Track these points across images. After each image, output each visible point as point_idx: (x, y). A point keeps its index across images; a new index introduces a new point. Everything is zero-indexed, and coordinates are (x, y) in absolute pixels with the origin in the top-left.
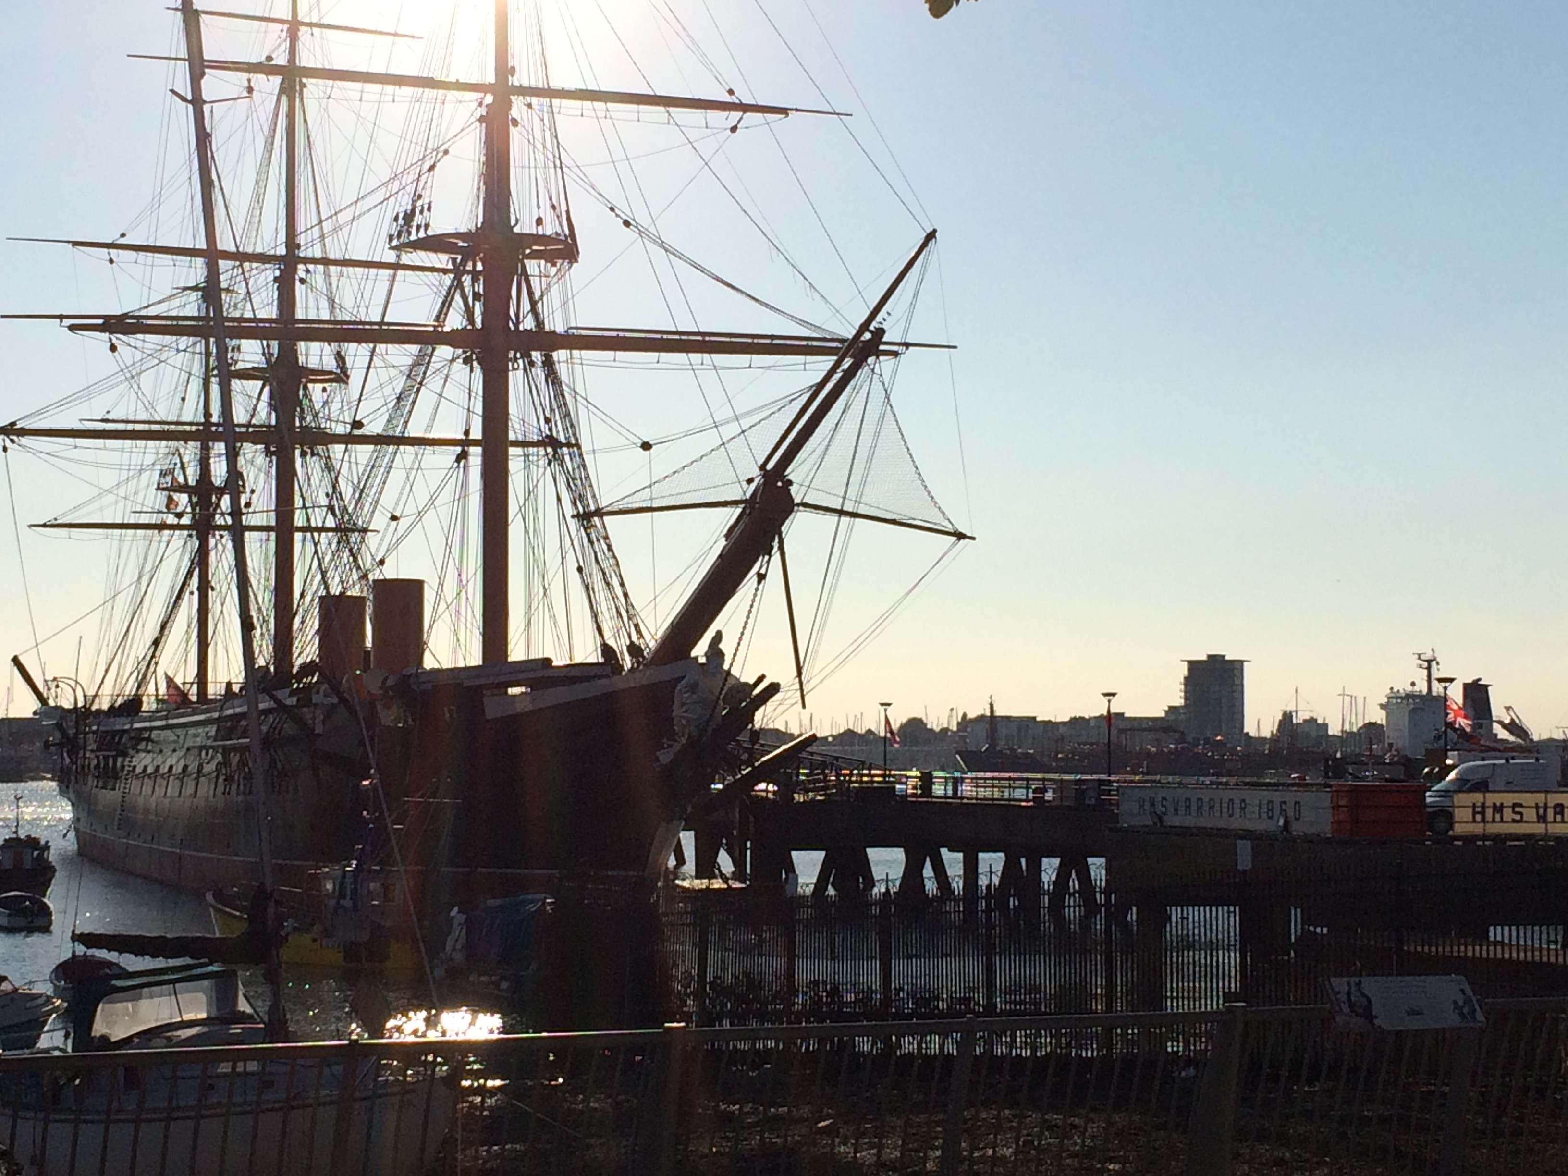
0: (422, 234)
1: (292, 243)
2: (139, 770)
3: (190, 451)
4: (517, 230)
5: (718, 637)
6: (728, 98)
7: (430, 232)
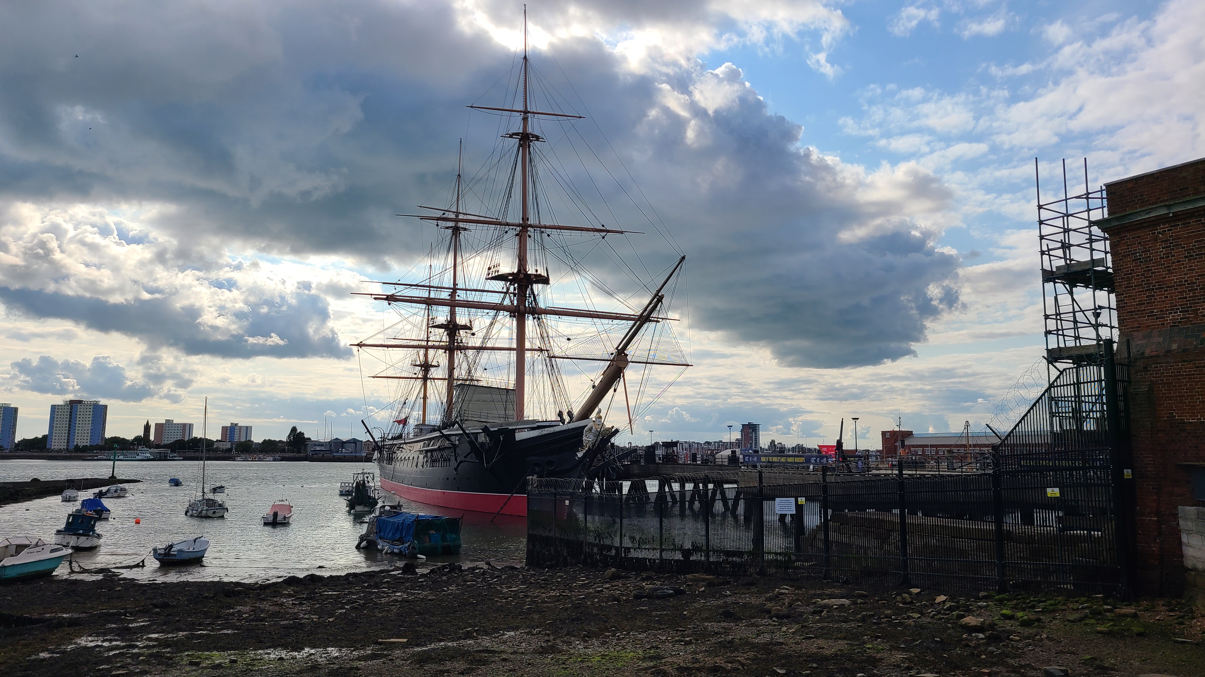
0: (496, 274)
1: (455, 284)
2: (399, 458)
3: (422, 352)
4: (528, 273)
5: (600, 411)
6: (602, 228)
7: (499, 273)
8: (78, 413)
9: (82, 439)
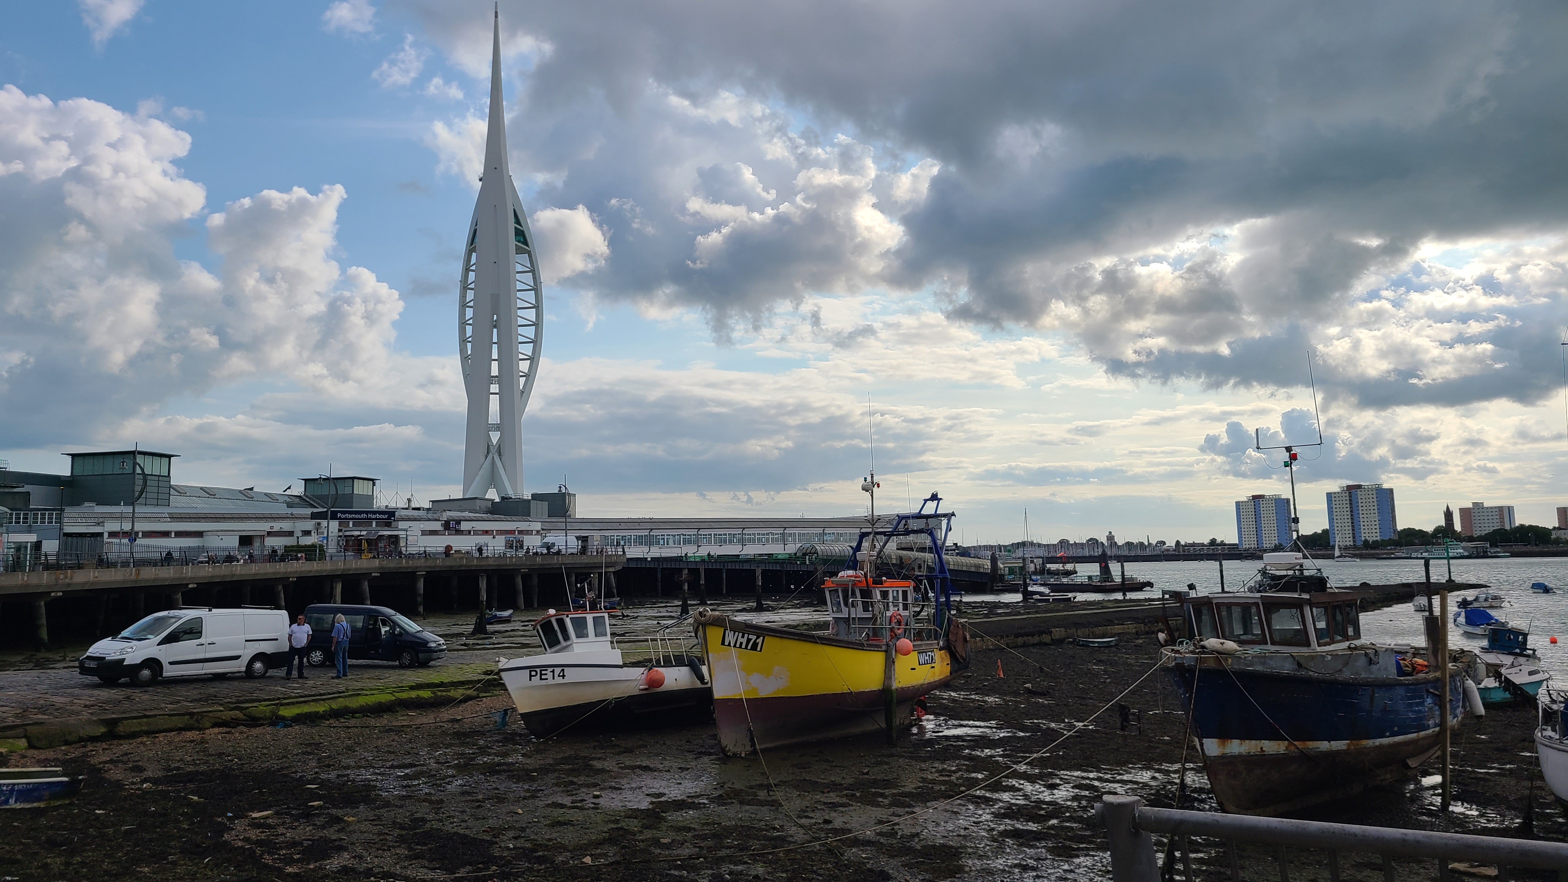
8: (1360, 501)
9: (1371, 532)
